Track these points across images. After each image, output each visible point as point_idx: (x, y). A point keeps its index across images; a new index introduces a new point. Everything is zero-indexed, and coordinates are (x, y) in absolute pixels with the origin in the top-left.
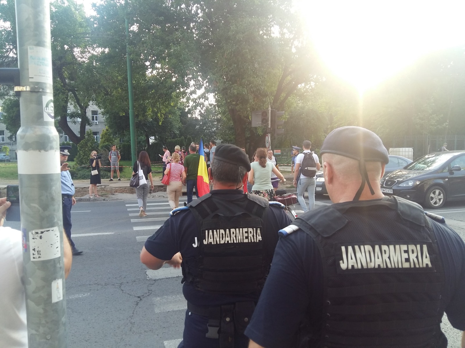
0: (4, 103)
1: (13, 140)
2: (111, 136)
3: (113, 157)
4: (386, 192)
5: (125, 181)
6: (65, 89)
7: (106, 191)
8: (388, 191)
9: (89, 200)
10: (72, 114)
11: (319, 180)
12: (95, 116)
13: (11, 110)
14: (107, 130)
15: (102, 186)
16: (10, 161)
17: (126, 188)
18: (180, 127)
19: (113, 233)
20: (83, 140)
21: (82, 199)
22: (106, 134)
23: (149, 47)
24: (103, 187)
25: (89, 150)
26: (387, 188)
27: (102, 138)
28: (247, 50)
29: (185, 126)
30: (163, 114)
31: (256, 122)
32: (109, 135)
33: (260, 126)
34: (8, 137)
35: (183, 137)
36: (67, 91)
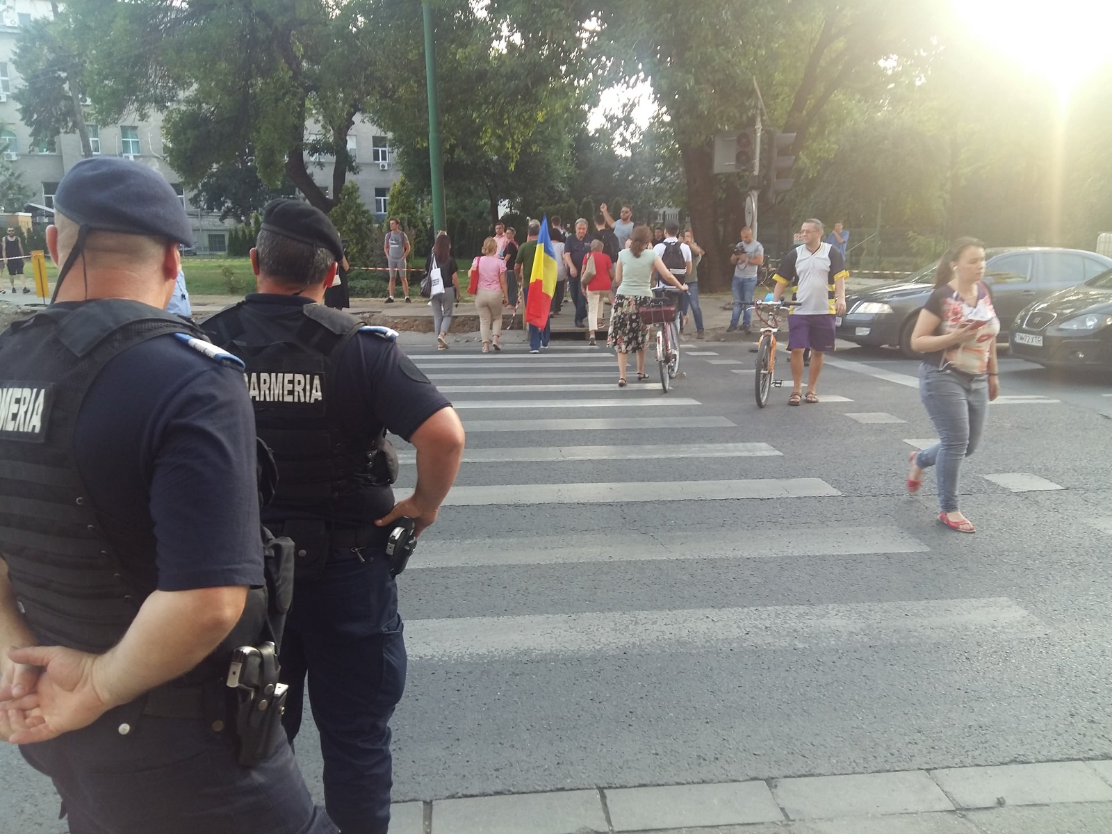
0: (167, 120)
1: (199, 207)
2: (412, 199)
3: (393, 246)
4: (1026, 343)
5: (420, 304)
6: (296, 84)
8: (1030, 341)
10: (314, 145)
11: (866, 308)
12: (380, 149)
13: (182, 137)
14: (403, 184)
15: (364, 313)
16: (195, 254)
17: (416, 320)
18: (571, 174)
20: (337, 206)
22: (400, 192)
24: (367, 315)
25: (350, 229)
26: (1029, 334)
27: (391, 202)
29: (583, 172)
30: (518, 142)
31: (724, 162)
32: (408, 196)
33: (732, 170)
34: (191, 200)
35: (572, 201)
36: (301, 90)
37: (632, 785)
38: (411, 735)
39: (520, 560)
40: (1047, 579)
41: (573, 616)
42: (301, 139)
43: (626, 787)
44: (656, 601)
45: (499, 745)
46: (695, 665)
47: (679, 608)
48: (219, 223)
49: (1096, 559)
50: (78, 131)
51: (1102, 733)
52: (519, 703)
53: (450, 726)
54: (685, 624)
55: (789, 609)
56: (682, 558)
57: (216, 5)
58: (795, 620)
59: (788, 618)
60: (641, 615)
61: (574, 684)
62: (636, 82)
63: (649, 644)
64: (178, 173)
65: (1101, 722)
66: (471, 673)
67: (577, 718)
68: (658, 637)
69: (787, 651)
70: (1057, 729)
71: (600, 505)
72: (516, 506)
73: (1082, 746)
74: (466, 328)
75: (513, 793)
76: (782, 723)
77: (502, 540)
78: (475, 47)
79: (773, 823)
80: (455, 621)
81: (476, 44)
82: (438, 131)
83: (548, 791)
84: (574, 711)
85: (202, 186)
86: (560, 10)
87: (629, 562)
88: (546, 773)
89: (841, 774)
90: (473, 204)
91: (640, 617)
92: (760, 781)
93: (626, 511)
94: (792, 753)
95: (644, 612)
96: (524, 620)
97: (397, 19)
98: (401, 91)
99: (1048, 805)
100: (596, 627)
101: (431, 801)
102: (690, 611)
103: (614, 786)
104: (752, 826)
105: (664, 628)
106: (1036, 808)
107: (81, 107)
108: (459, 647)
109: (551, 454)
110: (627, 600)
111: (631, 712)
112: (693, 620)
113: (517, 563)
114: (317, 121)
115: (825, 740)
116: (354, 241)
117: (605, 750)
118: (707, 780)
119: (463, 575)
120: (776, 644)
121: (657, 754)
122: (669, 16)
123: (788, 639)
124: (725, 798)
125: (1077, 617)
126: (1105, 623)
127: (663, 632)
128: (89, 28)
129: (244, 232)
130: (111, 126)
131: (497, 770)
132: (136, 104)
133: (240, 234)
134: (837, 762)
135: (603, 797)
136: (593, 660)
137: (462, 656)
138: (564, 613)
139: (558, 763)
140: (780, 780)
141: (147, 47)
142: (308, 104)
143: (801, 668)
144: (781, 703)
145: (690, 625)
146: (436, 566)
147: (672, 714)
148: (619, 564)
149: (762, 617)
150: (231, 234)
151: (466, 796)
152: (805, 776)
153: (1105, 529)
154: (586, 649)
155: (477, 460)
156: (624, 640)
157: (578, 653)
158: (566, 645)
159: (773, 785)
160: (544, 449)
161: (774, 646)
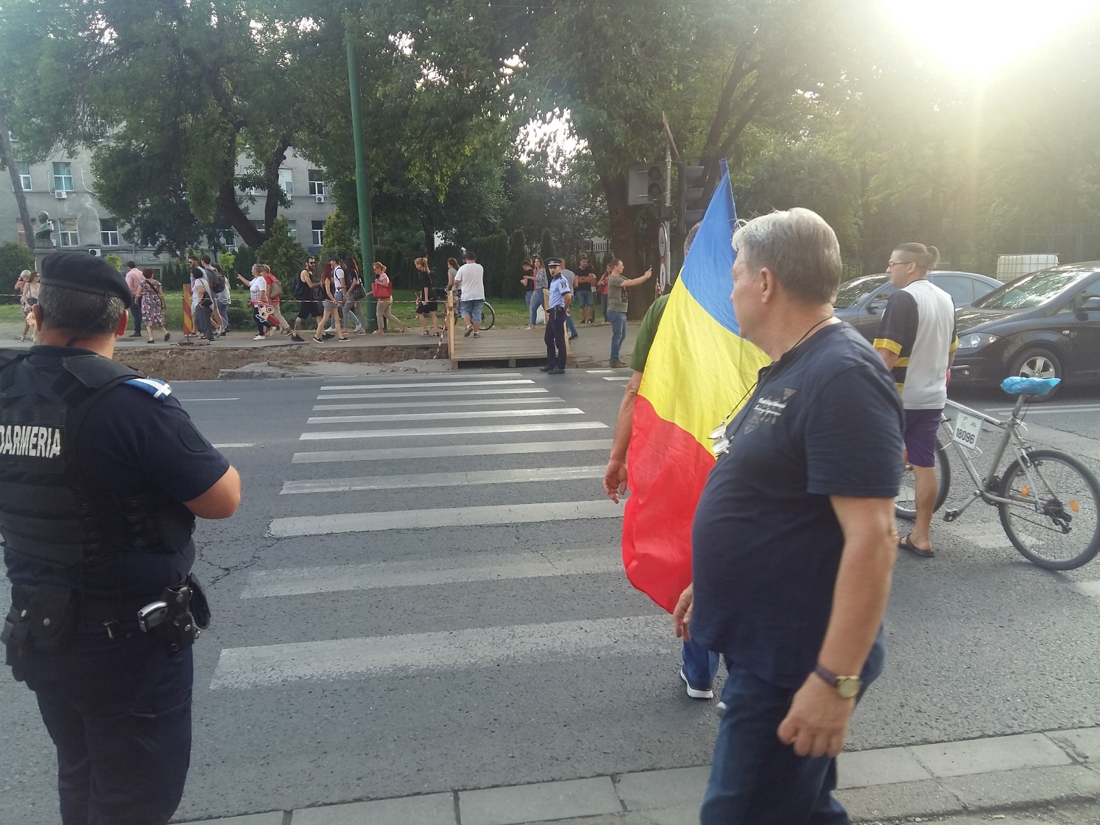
0: (96, 157)
1: (133, 242)
2: (347, 231)
7: (302, 356)
9: (251, 376)
10: (245, 180)
12: (316, 183)
13: (112, 173)
14: (338, 216)
18: (504, 206)
19: (251, 445)
20: (268, 239)
21: (234, 373)
22: (335, 225)
23: (385, 15)
25: (282, 263)
27: (327, 234)
28: (605, 16)
29: (515, 203)
30: (447, 175)
31: (637, 194)
32: (343, 229)
33: (646, 202)
34: (124, 235)
35: (504, 232)
36: (231, 126)
37: (486, 786)
38: (281, 750)
39: (411, 582)
40: (902, 582)
41: (454, 633)
42: (232, 173)
43: (479, 788)
44: (536, 615)
45: (365, 756)
46: (563, 673)
47: (557, 621)
48: (154, 258)
49: (950, 563)
50: (7, 168)
51: (925, 721)
52: (390, 717)
53: (319, 740)
54: (559, 636)
55: (658, 617)
56: (567, 574)
57: (143, 43)
58: (663, 628)
59: (656, 626)
60: (519, 629)
61: (445, 696)
62: (551, 118)
63: (522, 656)
64: (107, 209)
65: (927, 711)
66: (347, 690)
67: (443, 728)
68: (532, 648)
69: (650, 657)
70: (886, 719)
71: (498, 526)
72: (416, 530)
73: (906, 734)
74: (395, 358)
75: (372, 800)
76: (635, 723)
77: (396, 563)
78: (394, 86)
79: (612, 814)
80: (339, 642)
81: (396, 82)
82: (365, 166)
83: (406, 796)
84: (441, 722)
85: (136, 221)
86: (475, 50)
87: (516, 580)
88: (406, 779)
89: (681, 767)
90: (410, 235)
91: (517, 631)
92: (606, 777)
93: (521, 531)
94: (639, 750)
95: (523, 626)
96: (406, 638)
97: (323, 57)
98: (329, 127)
99: (865, 788)
100: (475, 642)
101: (292, 811)
102: (566, 623)
103: (468, 788)
104: (591, 819)
105: (539, 640)
106: (853, 791)
107: (11, 144)
108: (339, 667)
109: (456, 479)
110: (509, 616)
111: (495, 720)
112: (567, 631)
113: (408, 584)
114: (249, 156)
115: (671, 737)
116: (286, 274)
117: (464, 756)
118: (557, 778)
119: (354, 598)
120: (641, 650)
121: (513, 757)
122: (580, 54)
123: (653, 646)
124: (570, 794)
125: (923, 617)
126: (948, 621)
127: (537, 644)
128: (14, 66)
129: (178, 266)
130: (39, 163)
131: (359, 779)
132: (64, 142)
133: (174, 268)
134: (680, 756)
135: (457, 799)
136: (468, 673)
137: (341, 675)
138: (446, 630)
139: (419, 770)
140: (624, 775)
141: (74, 85)
142: (239, 139)
143: (660, 672)
144: (637, 705)
145: (565, 636)
146: (328, 590)
147: (533, 720)
148: (506, 582)
149: (632, 626)
150: (165, 269)
151: (326, 804)
152: (647, 770)
153: (964, 535)
154: (462, 663)
155: (384, 487)
156: (500, 652)
157: (453, 667)
158: (443, 660)
159: (617, 780)
160: (450, 475)
161: (639, 652)
